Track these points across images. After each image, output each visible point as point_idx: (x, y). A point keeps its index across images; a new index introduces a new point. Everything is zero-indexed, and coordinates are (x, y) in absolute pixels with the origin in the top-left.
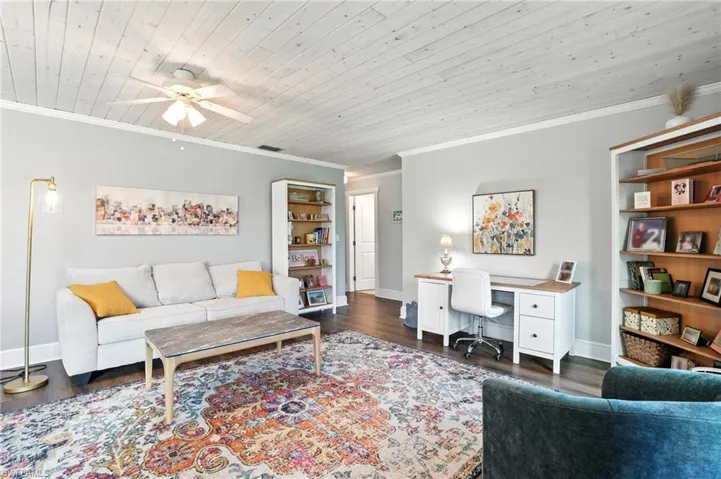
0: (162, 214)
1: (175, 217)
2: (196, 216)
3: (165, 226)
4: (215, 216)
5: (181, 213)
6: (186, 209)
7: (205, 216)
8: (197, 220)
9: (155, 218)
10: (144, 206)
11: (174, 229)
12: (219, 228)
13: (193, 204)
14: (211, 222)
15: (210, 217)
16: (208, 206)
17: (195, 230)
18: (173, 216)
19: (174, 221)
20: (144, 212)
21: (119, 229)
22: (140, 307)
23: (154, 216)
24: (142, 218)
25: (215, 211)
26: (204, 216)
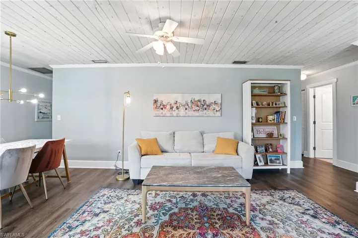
0: (181, 105)
1: (187, 107)
2: (198, 106)
3: (182, 111)
4: (208, 106)
5: (190, 105)
6: (192, 103)
7: (203, 106)
8: (198, 108)
9: (177, 108)
10: (173, 102)
11: (186, 113)
12: (210, 113)
13: (196, 100)
14: (206, 109)
15: (205, 106)
16: (204, 100)
17: (196, 114)
18: (186, 106)
19: (186, 109)
20: (173, 105)
21: (162, 113)
22: (163, 151)
23: (177, 107)
24: (172, 108)
25: (207, 103)
26: (201, 106)
